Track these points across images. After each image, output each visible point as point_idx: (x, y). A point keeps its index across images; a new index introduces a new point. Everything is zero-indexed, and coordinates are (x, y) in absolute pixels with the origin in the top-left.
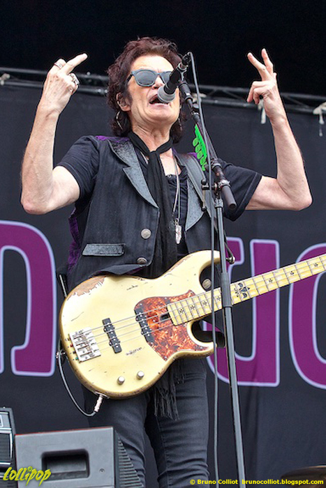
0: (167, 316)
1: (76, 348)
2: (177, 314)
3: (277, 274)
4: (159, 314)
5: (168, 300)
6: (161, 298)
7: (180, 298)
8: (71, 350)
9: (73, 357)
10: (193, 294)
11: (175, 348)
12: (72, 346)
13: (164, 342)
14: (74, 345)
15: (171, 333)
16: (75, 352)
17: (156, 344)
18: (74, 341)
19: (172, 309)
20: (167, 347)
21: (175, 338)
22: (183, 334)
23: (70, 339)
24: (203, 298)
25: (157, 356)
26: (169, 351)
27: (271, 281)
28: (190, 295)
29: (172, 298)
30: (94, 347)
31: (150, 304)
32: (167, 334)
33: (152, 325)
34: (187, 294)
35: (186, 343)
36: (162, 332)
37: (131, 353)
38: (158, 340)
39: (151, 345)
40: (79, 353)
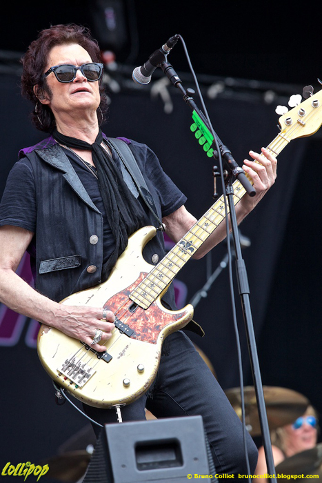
0: (134, 305)
1: (70, 378)
2: (141, 298)
3: (208, 217)
4: (127, 308)
5: (126, 292)
6: (120, 293)
7: (137, 283)
8: (67, 383)
9: (73, 387)
10: (146, 274)
11: (158, 329)
12: (66, 378)
13: (145, 329)
14: (68, 376)
15: (146, 318)
16: (72, 383)
17: (139, 335)
18: (65, 374)
19: (137, 298)
20: (149, 331)
21: (152, 320)
22: (157, 313)
23: (60, 374)
24: (156, 273)
25: (146, 344)
26: (153, 334)
27: (206, 224)
28: (143, 277)
29: (130, 287)
30: (86, 369)
31: (114, 303)
32: (143, 320)
33: (125, 320)
34: (140, 277)
35: (165, 319)
36: (138, 321)
37: (122, 355)
38: (138, 330)
39: (135, 338)
40: (76, 381)
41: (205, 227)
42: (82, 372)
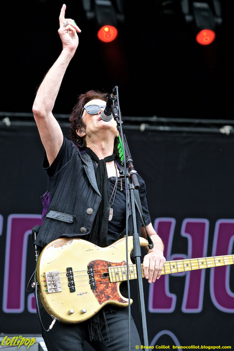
0: (107, 275)
1: (48, 283)
2: (114, 275)
3: (178, 263)
4: (103, 273)
5: (109, 265)
6: (106, 262)
7: (117, 264)
8: (43, 284)
9: (44, 289)
10: (126, 264)
11: (108, 298)
12: (45, 281)
13: (102, 292)
14: (47, 281)
15: (107, 287)
16: (46, 286)
17: (97, 292)
18: (48, 278)
19: (112, 271)
20: (103, 295)
21: (109, 291)
22: (114, 289)
23: (44, 277)
24: (131, 268)
25: (96, 300)
26: (104, 299)
29: (112, 263)
30: (58, 285)
31: (98, 264)
32: (105, 287)
33: (97, 278)
34: (122, 263)
35: (116, 296)
36: (102, 285)
37: (80, 295)
38: (99, 289)
39: (94, 292)
40: (49, 287)
41: (172, 267)
42: (55, 286)
